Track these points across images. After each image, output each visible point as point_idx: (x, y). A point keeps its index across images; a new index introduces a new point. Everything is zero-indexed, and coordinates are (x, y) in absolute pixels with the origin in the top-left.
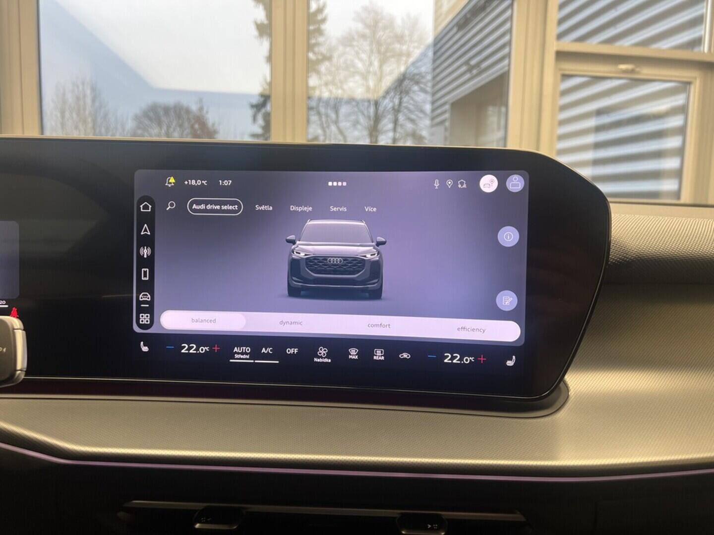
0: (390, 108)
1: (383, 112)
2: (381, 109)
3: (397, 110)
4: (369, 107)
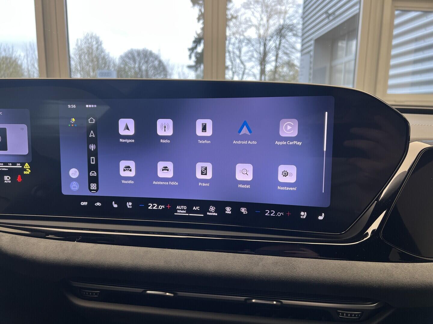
0: (274, 47)
1: (269, 50)
2: (267, 48)
3: (278, 48)
4: (260, 47)
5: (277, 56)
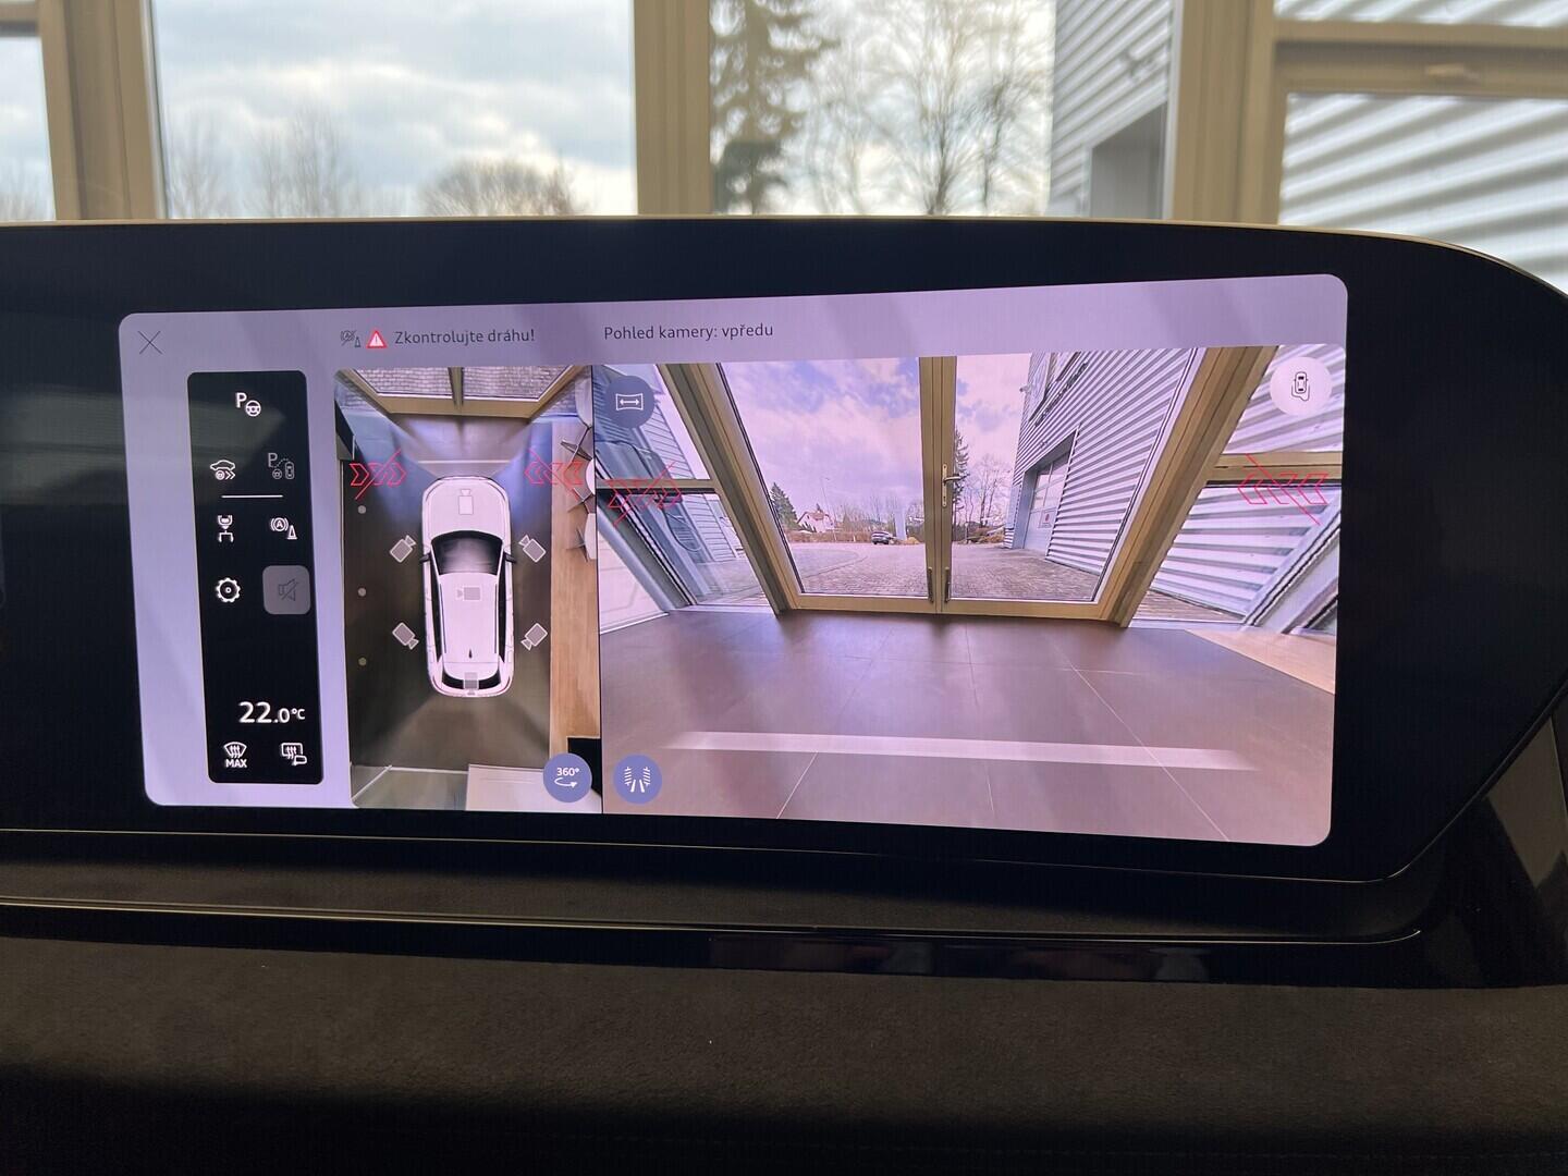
1: (958, 164)
2: (953, 156)
3: (989, 159)
4: (926, 152)
5: (987, 185)
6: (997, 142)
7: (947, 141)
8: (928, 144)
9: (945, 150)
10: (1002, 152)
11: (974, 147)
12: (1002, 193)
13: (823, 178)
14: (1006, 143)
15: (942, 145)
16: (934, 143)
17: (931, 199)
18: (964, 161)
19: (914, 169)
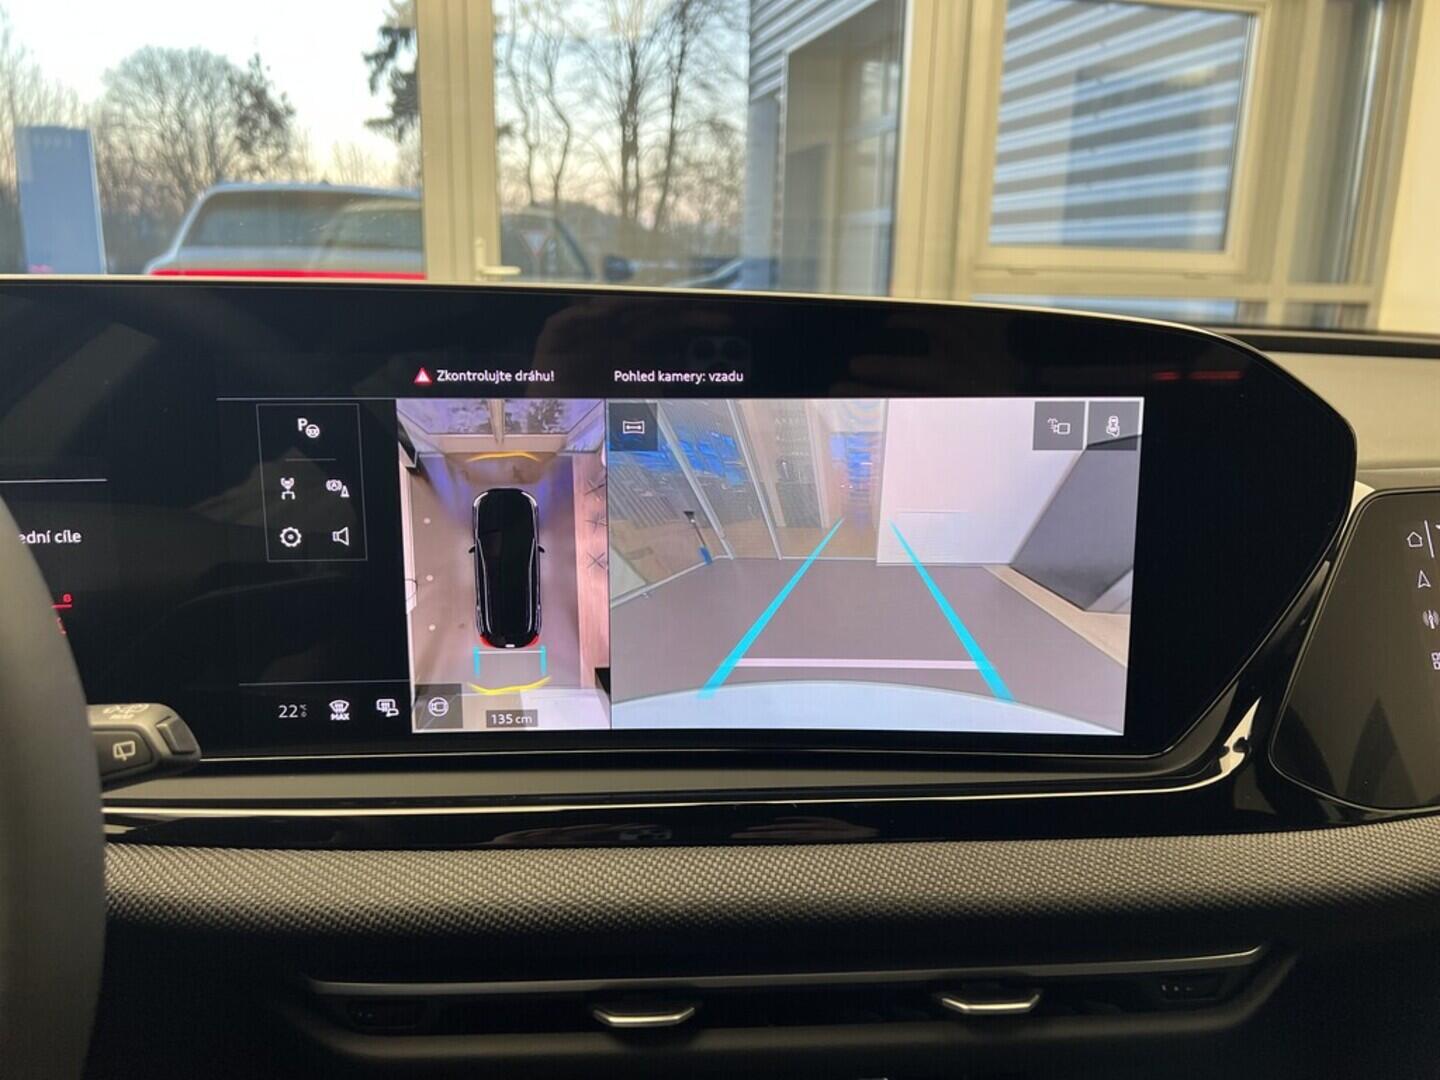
0: (662, 64)
1: (648, 73)
2: (643, 64)
3: (676, 69)
4: (618, 59)
5: (675, 94)
6: (683, 54)
7: (638, 55)
8: (620, 53)
9: (636, 61)
10: (687, 63)
11: (664, 57)
12: (686, 102)
13: (521, 79)
14: (691, 55)
15: (633, 54)
16: (625, 50)
17: (623, 105)
18: (653, 68)
19: (606, 75)
